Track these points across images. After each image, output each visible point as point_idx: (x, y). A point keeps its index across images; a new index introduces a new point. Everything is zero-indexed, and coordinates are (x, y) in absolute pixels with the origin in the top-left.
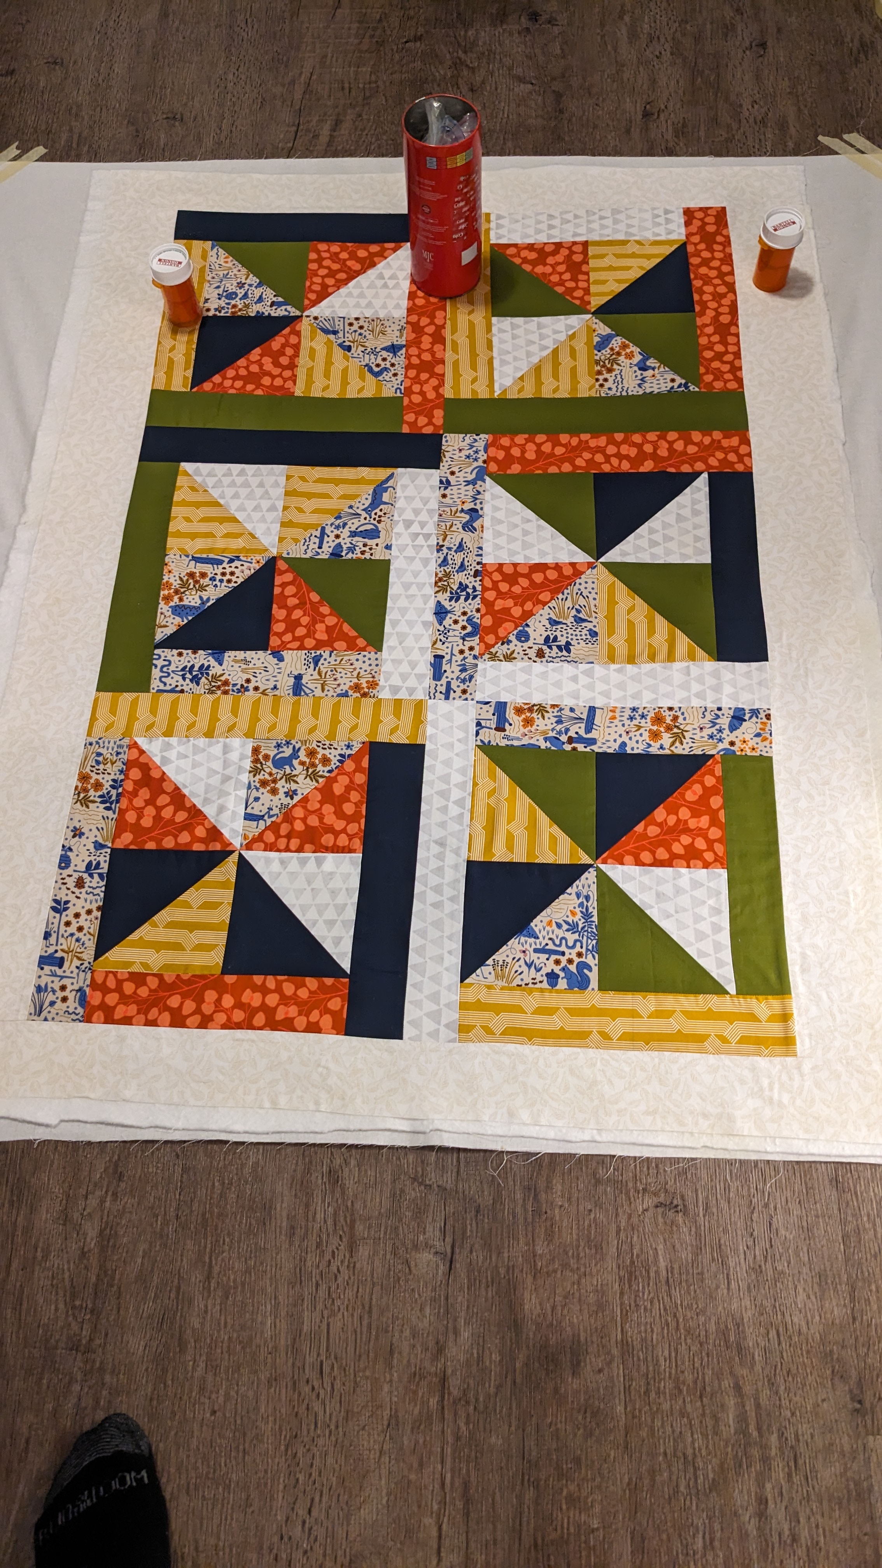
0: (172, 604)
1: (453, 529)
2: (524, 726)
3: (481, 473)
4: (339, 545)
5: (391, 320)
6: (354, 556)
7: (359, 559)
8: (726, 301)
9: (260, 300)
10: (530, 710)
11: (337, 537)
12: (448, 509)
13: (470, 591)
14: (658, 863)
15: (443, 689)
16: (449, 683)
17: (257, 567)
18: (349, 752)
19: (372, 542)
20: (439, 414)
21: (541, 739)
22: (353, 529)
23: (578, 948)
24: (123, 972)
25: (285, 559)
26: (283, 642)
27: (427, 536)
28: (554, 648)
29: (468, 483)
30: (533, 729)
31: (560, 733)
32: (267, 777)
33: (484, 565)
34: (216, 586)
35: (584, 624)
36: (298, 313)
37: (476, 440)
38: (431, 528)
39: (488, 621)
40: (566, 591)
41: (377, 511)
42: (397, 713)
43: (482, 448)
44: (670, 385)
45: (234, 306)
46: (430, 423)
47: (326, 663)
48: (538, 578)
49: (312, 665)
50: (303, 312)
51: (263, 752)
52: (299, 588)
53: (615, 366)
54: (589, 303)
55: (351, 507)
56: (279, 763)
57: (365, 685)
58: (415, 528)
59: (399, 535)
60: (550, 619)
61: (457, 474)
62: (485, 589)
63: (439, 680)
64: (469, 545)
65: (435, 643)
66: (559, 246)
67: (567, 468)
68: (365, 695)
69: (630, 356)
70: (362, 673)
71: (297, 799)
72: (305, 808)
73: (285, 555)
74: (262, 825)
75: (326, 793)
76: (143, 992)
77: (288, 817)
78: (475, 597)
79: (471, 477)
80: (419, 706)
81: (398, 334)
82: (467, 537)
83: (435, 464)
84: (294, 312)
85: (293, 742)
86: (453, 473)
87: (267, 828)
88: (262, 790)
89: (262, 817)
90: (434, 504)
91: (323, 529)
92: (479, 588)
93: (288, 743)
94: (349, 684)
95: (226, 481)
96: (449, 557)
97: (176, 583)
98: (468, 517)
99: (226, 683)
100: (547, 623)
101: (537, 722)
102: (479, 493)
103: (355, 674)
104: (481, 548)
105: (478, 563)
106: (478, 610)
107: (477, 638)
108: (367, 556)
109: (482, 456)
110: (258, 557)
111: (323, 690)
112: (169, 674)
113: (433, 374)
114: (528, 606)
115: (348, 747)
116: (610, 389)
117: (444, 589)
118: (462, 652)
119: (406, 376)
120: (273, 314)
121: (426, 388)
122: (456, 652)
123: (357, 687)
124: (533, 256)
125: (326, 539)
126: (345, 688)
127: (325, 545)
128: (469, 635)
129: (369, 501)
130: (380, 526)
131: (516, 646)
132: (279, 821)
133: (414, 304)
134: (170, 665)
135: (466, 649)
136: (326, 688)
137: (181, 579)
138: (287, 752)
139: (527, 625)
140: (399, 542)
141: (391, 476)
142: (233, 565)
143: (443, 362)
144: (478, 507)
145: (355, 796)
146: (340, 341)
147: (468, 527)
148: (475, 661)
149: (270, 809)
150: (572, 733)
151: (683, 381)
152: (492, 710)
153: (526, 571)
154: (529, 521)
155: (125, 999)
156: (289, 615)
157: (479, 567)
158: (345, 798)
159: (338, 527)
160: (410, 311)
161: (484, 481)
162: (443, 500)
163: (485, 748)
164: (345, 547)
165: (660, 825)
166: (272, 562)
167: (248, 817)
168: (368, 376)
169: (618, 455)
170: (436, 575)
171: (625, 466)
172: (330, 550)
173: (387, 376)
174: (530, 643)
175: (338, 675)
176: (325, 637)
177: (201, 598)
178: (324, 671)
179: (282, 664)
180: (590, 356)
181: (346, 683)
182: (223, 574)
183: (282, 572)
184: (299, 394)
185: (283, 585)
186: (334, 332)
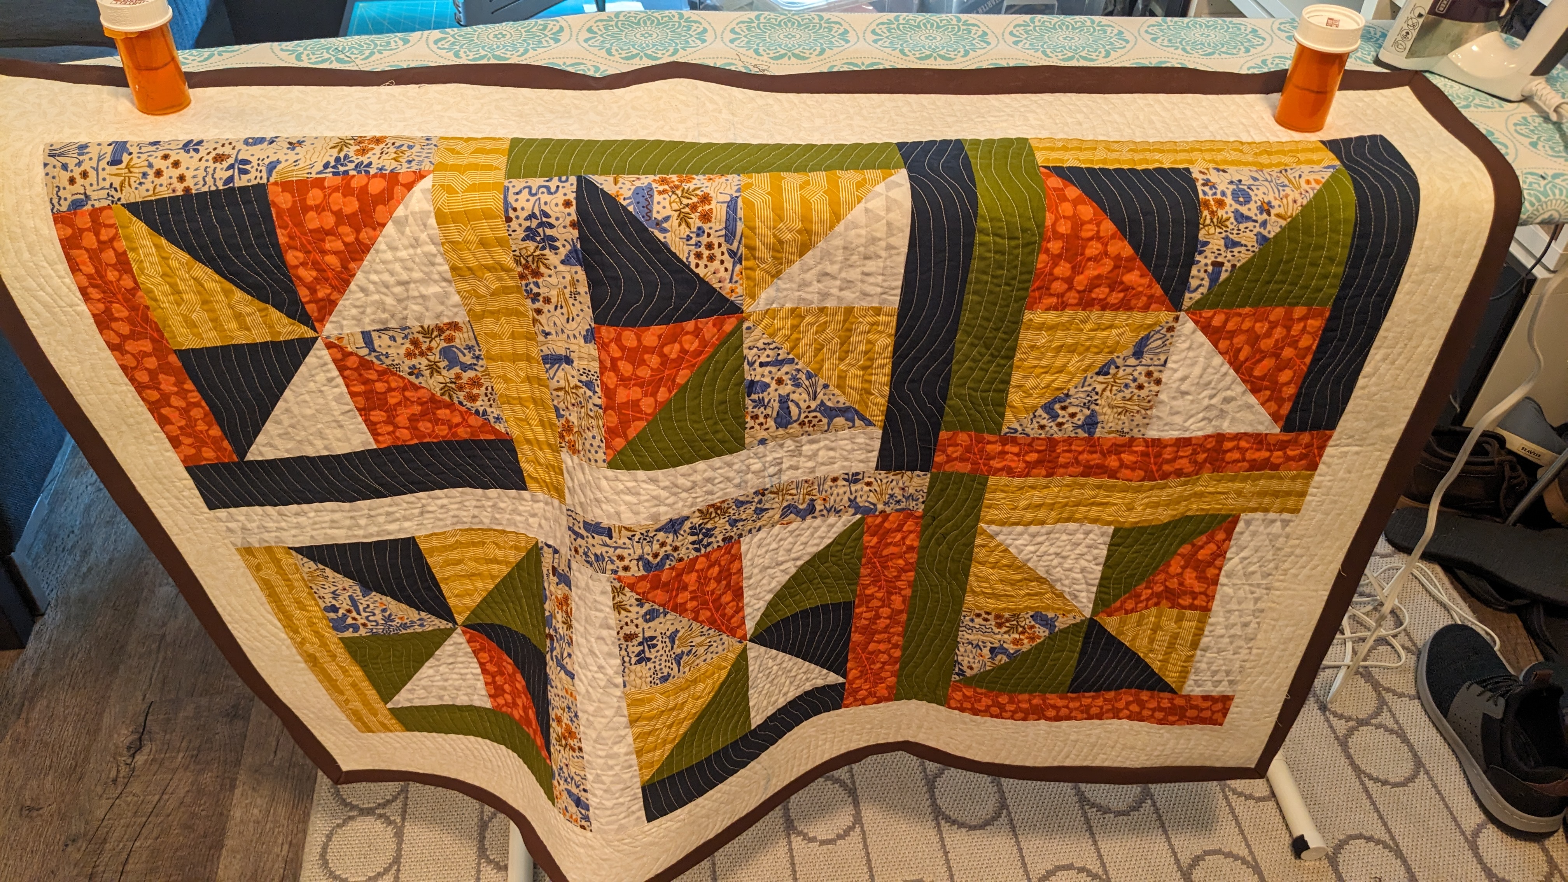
4: (767, 386)
5: (1143, 421)
6: (749, 409)
7: (745, 415)
9: (1231, 245)
11: (779, 381)
13: (705, 541)
17: (725, 291)
18: (492, 419)
22: (792, 397)
24: (122, 245)
25: (739, 326)
26: (607, 344)
27: (777, 475)
29: (853, 500)
32: (425, 345)
33: (738, 542)
34: (688, 238)
37: (915, 500)
45: (1220, 203)
48: (726, 598)
49: (584, 379)
51: (456, 334)
52: (696, 354)
55: (826, 386)
56: (448, 354)
59: (781, 447)
60: (677, 631)
61: (866, 489)
62: (708, 555)
64: (765, 517)
65: (628, 529)
69: (1017, 642)
71: (412, 378)
72: (405, 388)
73: (746, 324)
74: (363, 352)
76: (112, 275)
77: (386, 374)
78: (697, 550)
79: (861, 502)
81: (1117, 428)
83: (884, 465)
85: (481, 362)
86: (869, 484)
88: (408, 342)
89: (372, 349)
91: (791, 362)
92: (709, 549)
96: (748, 505)
98: (804, 507)
99: (537, 274)
100: (672, 631)
102: (838, 512)
104: (759, 530)
107: (642, 572)
108: (750, 422)
110: (740, 290)
112: (534, 196)
117: (705, 515)
118: (621, 558)
119: (1035, 438)
120: (1193, 267)
121: (1010, 459)
122: (620, 551)
125: (774, 369)
127: (766, 370)
128: (647, 563)
129: (835, 406)
130: (795, 426)
132: (377, 367)
133: (1165, 446)
134: (550, 193)
135: (626, 562)
138: (466, 359)
140: (770, 450)
141: (870, 424)
142: (726, 258)
145: (442, 430)
146: (1119, 361)
147: (790, 509)
153: (734, 583)
155: (94, 256)
158: (435, 421)
159: (794, 378)
160: (1154, 442)
161: (854, 514)
164: (764, 394)
166: (735, 309)
168: (1049, 397)
170: (725, 502)
172: (758, 378)
173: (1042, 418)
174: (642, 624)
176: (622, 399)
177: (667, 219)
178: (579, 391)
179: (581, 340)
182: (710, 246)
183: (719, 325)
184: (1028, 316)
185: (697, 332)
186: (1138, 354)
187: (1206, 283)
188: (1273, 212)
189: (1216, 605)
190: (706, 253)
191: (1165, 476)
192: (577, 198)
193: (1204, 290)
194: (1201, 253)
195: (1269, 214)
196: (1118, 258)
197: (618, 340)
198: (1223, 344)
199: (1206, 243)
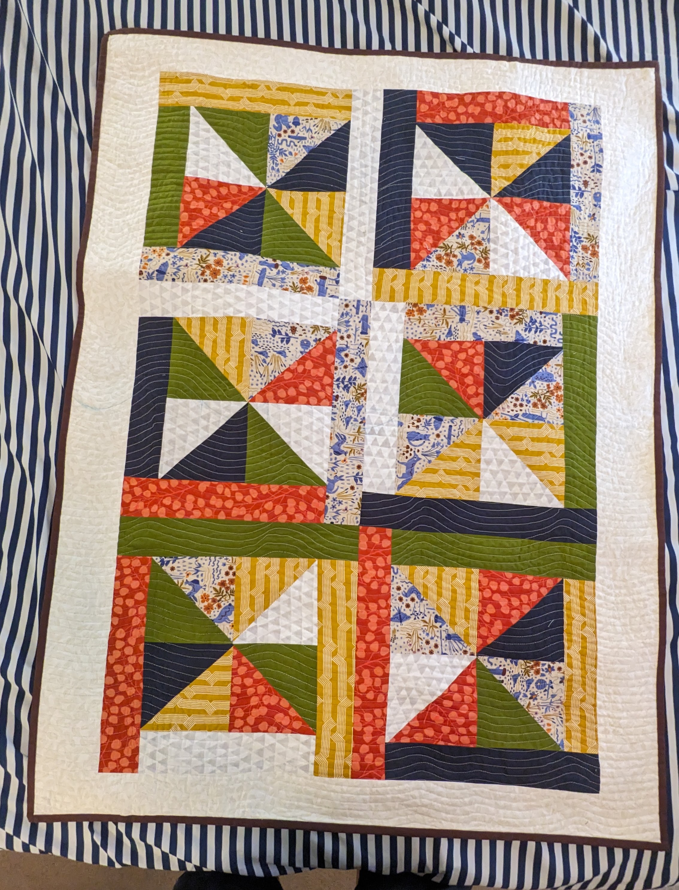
0: (554, 383)
1: (353, 437)
2: (306, 279)
3: (329, 487)
4: (437, 428)
5: (403, 650)
6: (425, 417)
7: (422, 414)
8: (117, 654)
9: (515, 678)
10: (302, 289)
11: (438, 436)
12: (357, 455)
13: (341, 385)
14: (227, 185)
15: (361, 308)
16: (357, 313)
17: (497, 410)
18: (425, 263)
19: (413, 429)
20: (363, 545)
21: (296, 269)
22: (427, 442)
23: (280, 139)
24: (552, 128)
25: (476, 416)
26: (474, 348)
27: (372, 432)
28: (284, 334)
29: (341, 478)
30: (301, 276)
31: (283, 272)
32: (478, 247)
33: (331, 405)
34: (526, 396)
35: (261, 350)
36: (481, 658)
37: (334, 517)
38: (369, 438)
39: (330, 358)
40: (272, 378)
41: (410, 458)
42: (393, 290)
43: (330, 510)
44: (175, 565)
45: (537, 672)
46: (370, 537)
47: (443, 330)
48: (292, 392)
49: (453, 329)
50: (477, 660)
51: (481, 265)
52: (465, 392)
53: (218, 588)
54: (234, 658)
55: (430, 462)
56: (470, 257)
57: (416, 313)
58: (381, 440)
59: (393, 435)
60: (285, 356)
61: (349, 486)
62: (331, 385)
63: (364, 316)
64: (341, 423)
65: (367, 344)
66: (255, 729)
67: (264, 489)
68: (415, 305)
69: (205, 598)
70: (417, 322)
71: (457, 233)
72: (450, 227)
73: (477, 420)
74: (477, 215)
75: (437, 238)
77: (461, 221)
78: (338, 380)
79: (338, 483)
80: (378, 296)
81: (398, 635)
82: (342, 429)
83: (367, 497)
84: (484, 660)
85: (462, 271)
86: (352, 488)
87: (474, 213)
88: (480, 239)
89: (478, 221)
90: (367, 459)
91: (449, 443)
92: (335, 386)
93: (465, 270)
94: (427, 314)
95: (526, 489)
96: (356, 413)
97: (553, 400)
98: (342, 448)
99: (512, 317)
100: (288, 354)
101: (298, 281)
102: (333, 469)
103: (422, 322)
104: (333, 419)
105: (335, 406)
106: (336, 368)
107: (338, 346)
108: (416, 417)
109: (329, 502)
110: (497, 418)
111: (445, 310)
112: (551, 326)
113: (367, 586)
114: (300, 369)
115: (425, 266)
116: (224, 565)
117: (360, 387)
118: (349, 336)
119: (389, 585)
120: (502, 659)
121: (372, 573)
122: (353, 337)
123: (421, 311)
124: (279, 717)
125: (446, 433)
126: (429, 312)
127: (447, 429)
128: (343, 350)
129: (415, 467)
130: (407, 443)
131: (311, 338)
132: (467, 218)
133: (383, 668)
134: (551, 334)
135: (346, 339)
136: (442, 312)
137: (550, 403)
138: (466, 264)
139: (301, 352)
140: (393, 428)
141: (399, 487)
142: (515, 413)
143: (360, 599)
144: (334, 456)
145: (418, 234)
146: (444, 627)
147: (342, 439)
148: (340, 327)
149: (473, 226)
150: (275, 271)
151: (164, 568)
152: (328, 291)
153: (301, 398)
154: (296, 442)
155: (548, 113)
156: (472, 370)
157: (335, 403)
158: (425, 233)
159: (438, 444)
160: (387, 660)
161: (329, 480)
162: (360, 463)
163: (333, 265)
164: (432, 426)
165: (223, 208)
166: (486, 414)
167: (487, 220)
168: (421, 590)
169: (225, 499)
170: (365, 399)
171: (220, 489)
172: (443, 424)
173: (405, 587)
174: (301, 338)
175: (434, 321)
176: (445, 351)
177: (535, 387)
178: (444, 325)
179: (473, 330)
180: (238, 599)
181: (428, 315)
182: (521, 405)
183: (478, 405)
184: (476, 571)
185: (477, 394)
186: (449, 637)
187: (494, 667)
188: (531, 701)
189: (235, 735)
190: (518, 403)
191: (359, 672)
192: (547, 347)
193: (489, 667)
194: (511, 662)
195: (531, 698)
196: (510, 616)
197: (477, 353)
198: (455, 687)
199: (516, 664)
